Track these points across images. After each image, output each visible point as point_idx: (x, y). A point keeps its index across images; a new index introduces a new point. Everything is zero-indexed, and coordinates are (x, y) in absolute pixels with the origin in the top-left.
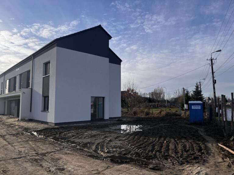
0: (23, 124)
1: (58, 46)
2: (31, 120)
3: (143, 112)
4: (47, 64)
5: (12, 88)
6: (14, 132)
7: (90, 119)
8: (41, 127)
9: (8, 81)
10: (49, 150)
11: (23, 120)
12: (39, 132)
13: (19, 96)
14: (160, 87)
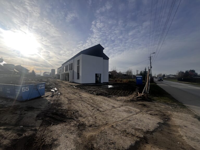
0: (70, 84)
1: (82, 54)
2: (73, 82)
3: (119, 80)
4: (78, 61)
5: (66, 70)
6: (67, 86)
7: (95, 82)
8: (77, 85)
9: (65, 67)
10: (78, 91)
11: (70, 82)
12: (76, 86)
13: (69, 73)
14: (130, 69)
